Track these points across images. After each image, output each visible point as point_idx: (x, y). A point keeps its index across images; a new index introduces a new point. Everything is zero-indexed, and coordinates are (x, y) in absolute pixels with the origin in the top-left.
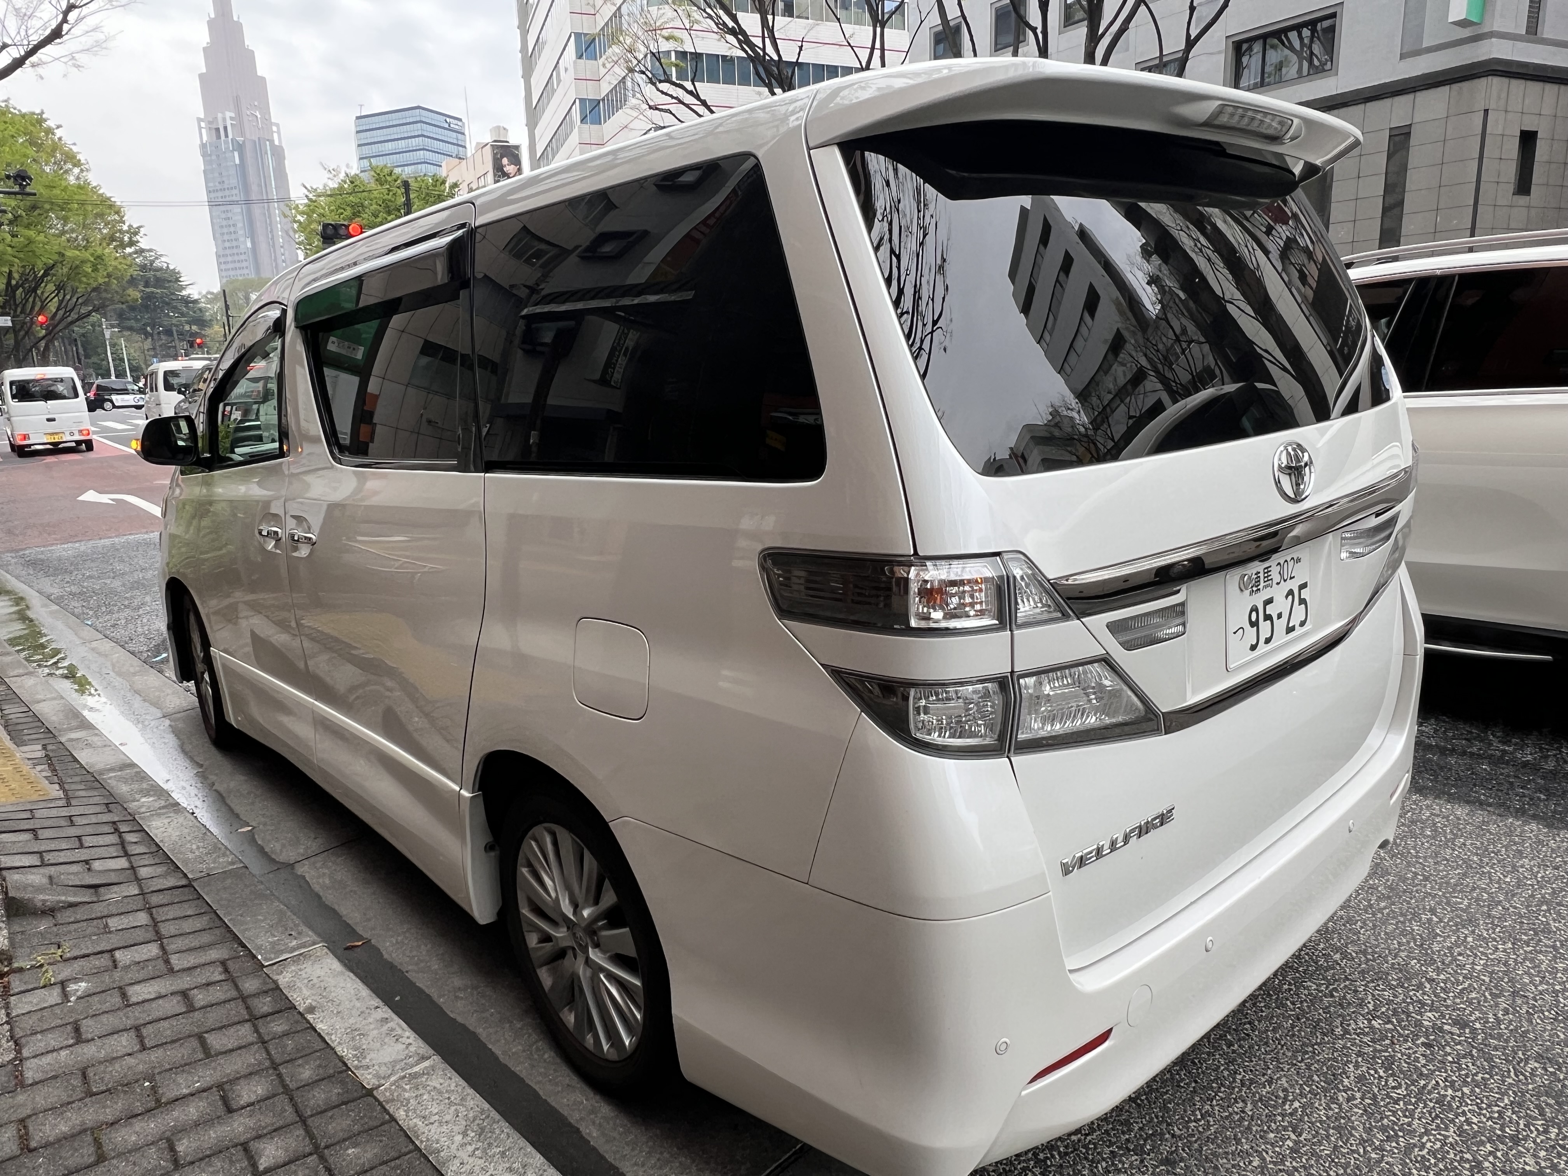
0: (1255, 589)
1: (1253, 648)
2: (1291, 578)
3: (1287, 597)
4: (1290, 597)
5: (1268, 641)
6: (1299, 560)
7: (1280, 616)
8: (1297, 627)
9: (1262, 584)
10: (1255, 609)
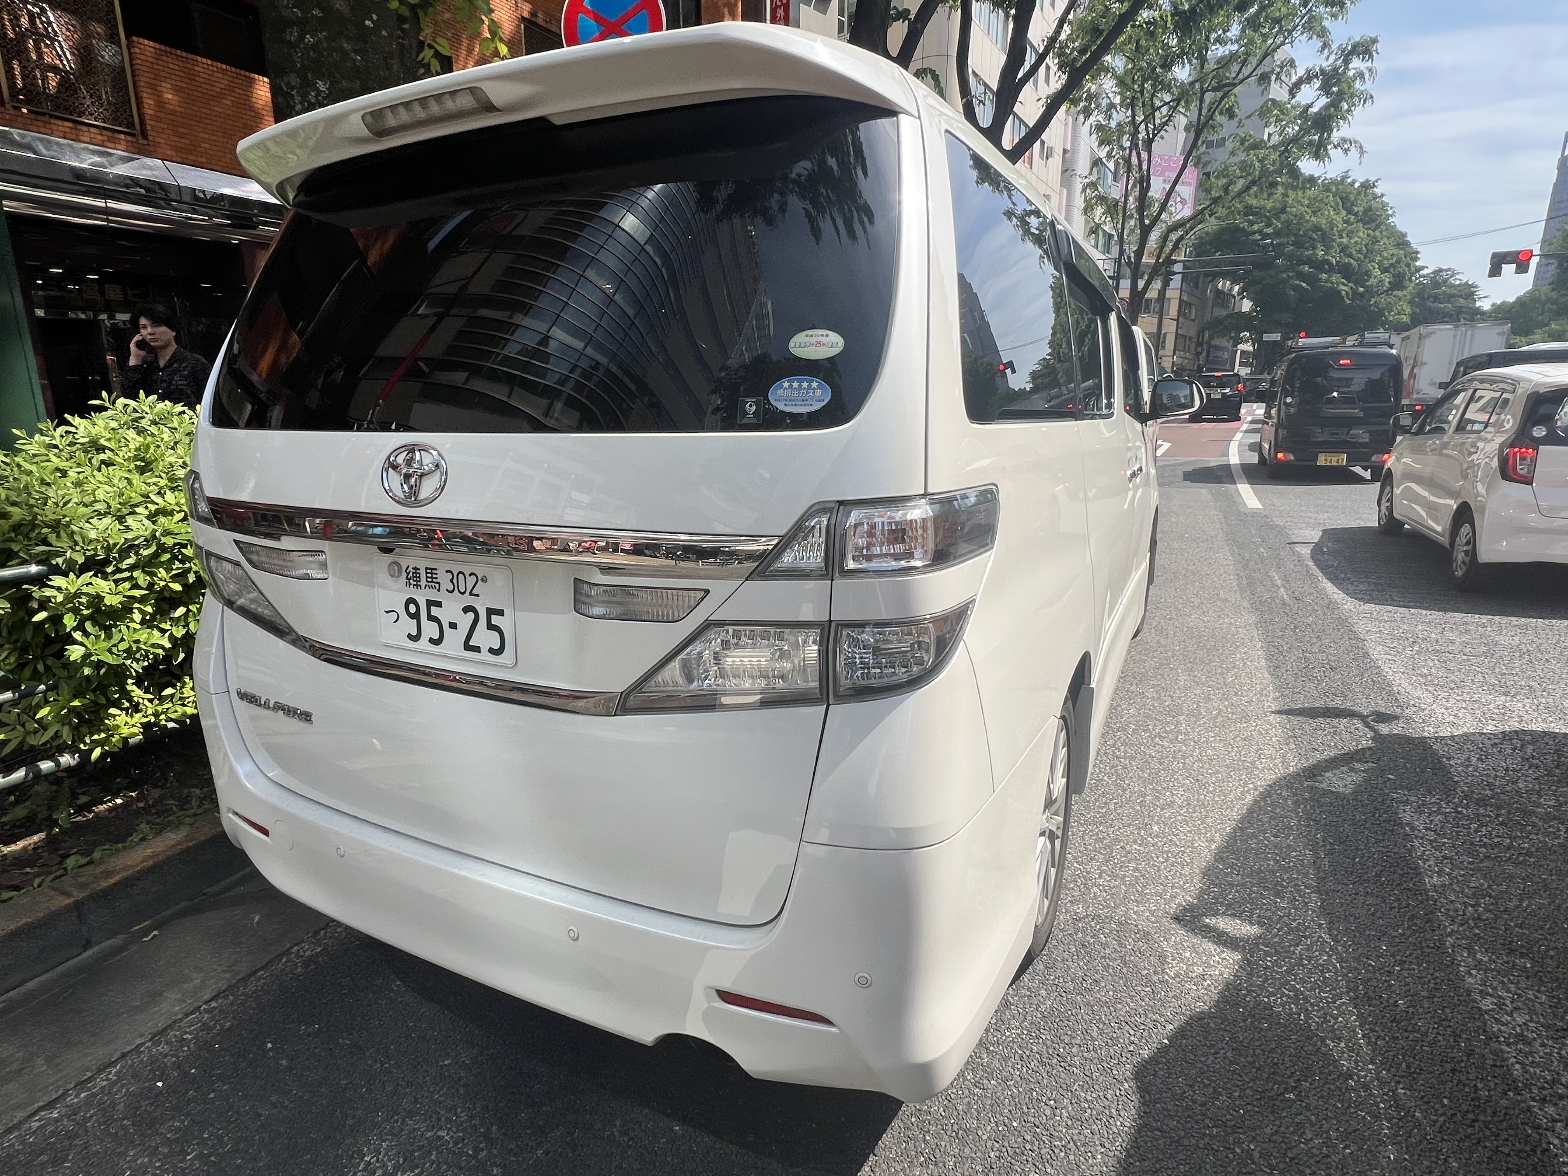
0: (411, 581)
1: (415, 638)
2: (471, 594)
3: (466, 610)
4: (471, 615)
5: (432, 641)
6: (484, 580)
7: (453, 626)
8: (484, 650)
9: (423, 583)
10: (410, 601)
